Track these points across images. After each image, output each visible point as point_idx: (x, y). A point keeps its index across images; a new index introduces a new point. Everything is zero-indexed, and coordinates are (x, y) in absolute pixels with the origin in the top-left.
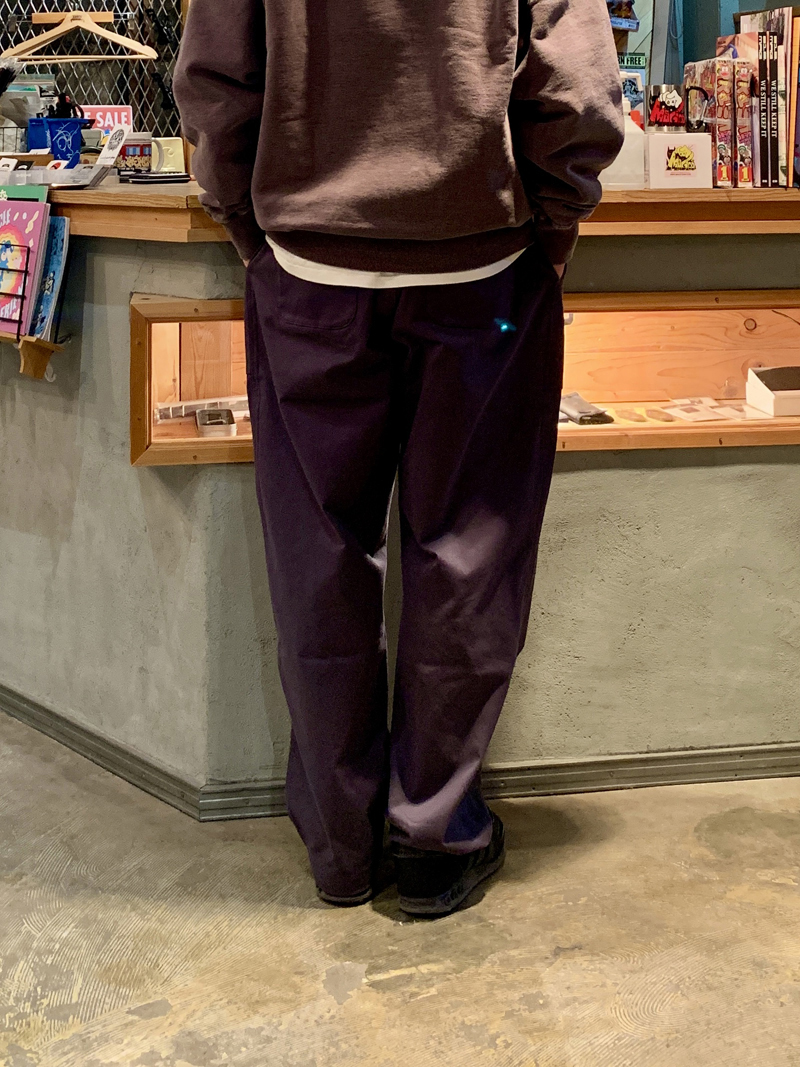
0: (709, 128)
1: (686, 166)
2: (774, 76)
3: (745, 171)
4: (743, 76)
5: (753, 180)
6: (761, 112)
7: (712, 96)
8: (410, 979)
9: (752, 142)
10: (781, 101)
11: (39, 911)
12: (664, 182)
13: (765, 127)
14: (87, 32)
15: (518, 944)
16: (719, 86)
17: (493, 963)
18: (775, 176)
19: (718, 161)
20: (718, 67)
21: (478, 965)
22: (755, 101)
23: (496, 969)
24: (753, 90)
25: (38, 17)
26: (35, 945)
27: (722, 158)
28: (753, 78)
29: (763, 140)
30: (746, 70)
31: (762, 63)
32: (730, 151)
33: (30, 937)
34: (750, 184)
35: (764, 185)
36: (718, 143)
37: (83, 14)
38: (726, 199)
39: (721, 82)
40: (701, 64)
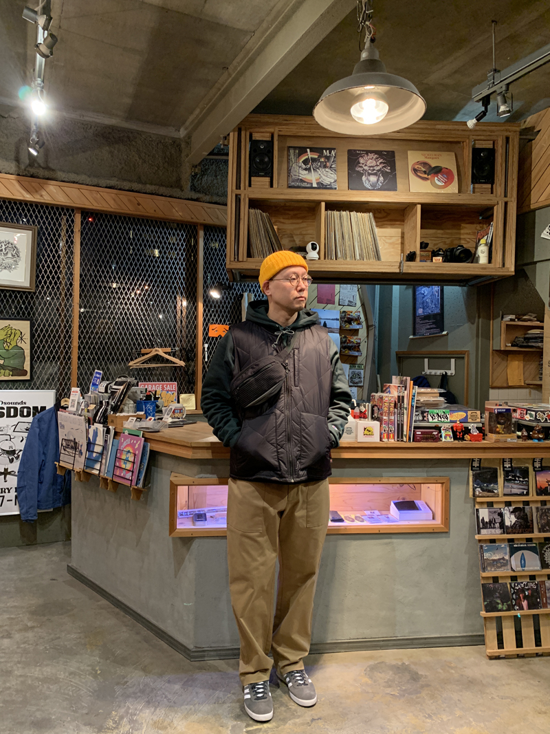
0: (380, 420)
1: (371, 434)
2: (403, 402)
3: (391, 435)
4: (392, 401)
6: (398, 414)
7: (382, 408)
8: (261, 729)
9: (394, 424)
10: (405, 411)
11: (132, 697)
12: (362, 439)
13: (399, 420)
14: (161, 356)
15: (299, 717)
16: (384, 405)
17: (290, 724)
18: (402, 437)
20: (383, 396)
21: (285, 725)
22: (396, 410)
23: (291, 727)
24: (395, 406)
25: (143, 351)
26: (130, 711)
27: (384, 431)
28: (395, 402)
29: (398, 425)
31: (399, 397)
33: (129, 708)
34: (393, 440)
35: (398, 441)
37: (160, 349)
39: (385, 403)
40: (377, 395)
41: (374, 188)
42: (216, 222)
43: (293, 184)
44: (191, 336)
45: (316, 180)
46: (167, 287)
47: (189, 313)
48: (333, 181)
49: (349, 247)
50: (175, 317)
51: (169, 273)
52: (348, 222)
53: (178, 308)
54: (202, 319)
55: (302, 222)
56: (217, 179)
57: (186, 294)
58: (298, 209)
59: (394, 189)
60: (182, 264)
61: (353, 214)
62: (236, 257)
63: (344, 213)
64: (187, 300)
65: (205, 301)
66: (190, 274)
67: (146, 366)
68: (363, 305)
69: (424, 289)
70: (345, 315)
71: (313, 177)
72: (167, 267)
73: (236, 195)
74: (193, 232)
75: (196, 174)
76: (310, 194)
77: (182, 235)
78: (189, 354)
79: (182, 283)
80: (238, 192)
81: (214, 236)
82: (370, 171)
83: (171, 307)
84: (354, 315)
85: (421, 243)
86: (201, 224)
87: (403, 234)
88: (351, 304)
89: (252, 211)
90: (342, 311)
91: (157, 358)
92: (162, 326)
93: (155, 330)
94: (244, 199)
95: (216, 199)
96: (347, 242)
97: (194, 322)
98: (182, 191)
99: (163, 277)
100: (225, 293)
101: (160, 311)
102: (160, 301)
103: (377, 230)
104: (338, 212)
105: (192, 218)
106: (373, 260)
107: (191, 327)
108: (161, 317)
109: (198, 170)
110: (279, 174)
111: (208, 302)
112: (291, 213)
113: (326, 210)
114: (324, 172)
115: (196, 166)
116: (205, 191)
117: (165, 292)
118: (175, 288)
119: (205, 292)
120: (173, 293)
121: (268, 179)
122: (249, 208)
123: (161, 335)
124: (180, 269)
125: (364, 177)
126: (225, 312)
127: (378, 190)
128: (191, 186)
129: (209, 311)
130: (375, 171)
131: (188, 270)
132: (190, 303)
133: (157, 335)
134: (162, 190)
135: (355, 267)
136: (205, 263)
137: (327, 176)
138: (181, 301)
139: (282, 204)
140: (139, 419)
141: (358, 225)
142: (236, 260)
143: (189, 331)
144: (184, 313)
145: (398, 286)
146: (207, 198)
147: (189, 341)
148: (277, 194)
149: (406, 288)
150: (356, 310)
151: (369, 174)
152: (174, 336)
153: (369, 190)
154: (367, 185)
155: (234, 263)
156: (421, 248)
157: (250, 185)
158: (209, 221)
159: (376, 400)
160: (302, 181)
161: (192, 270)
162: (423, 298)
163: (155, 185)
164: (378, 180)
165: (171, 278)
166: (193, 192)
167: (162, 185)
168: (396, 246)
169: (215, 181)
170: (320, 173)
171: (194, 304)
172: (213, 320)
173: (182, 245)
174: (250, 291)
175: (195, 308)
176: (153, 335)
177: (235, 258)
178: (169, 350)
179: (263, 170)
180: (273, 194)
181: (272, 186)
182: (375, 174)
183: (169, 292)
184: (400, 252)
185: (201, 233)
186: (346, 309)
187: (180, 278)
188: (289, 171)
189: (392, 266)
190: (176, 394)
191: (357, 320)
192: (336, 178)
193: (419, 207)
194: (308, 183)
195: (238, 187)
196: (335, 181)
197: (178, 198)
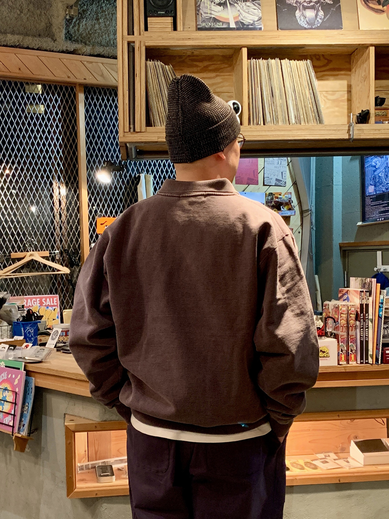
0: (336, 336)
1: (325, 356)
2: (367, 311)
3: (353, 356)
4: (352, 311)
5: (356, 360)
6: (360, 328)
7: (338, 321)
9: (356, 342)
10: (370, 323)
13: (362, 336)
14: (36, 261)
16: (341, 317)
18: (367, 359)
19: (340, 353)
20: (340, 308)
22: (358, 323)
24: (357, 318)
25: (14, 255)
27: (342, 351)
28: (357, 312)
29: (361, 342)
30: (354, 309)
31: (362, 305)
32: (346, 348)
34: (355, 362)
35: (362, 363)
36: (340, 344)
37: (35, 253)
38: (344, 371)
39: (342, 315)
40: (332, 304)
41: (312, 26)
42: (100, 81)
43: (204, 24)
44: (74, 234)
45: (234, 18)
46: (39, 170)
47: (70, 203)
48: (256, 19)
49: (281, 107)
50: (52, 209)
51: (41, 151)
52: (278, 73)
53: (55, 198)
54: (88, 212)
55: (217, 76)
56: (99, 24)
57: (65, 179)
58: (210, 58)
59: (339, 26)
60: (58, 139)
61: (285, 62)
62: (132, 126)
63: (273, 60)
64: (67, 186)
65: (90, 187)
66: (69, 153)
67: (19, 275)
68: (295, 184)
69: (376, 159)
70: (272, 199)
71: (229, 15)
72: (38, 144)
73: (129, 43)
74: (70, 96)
75: (72, 18)
76: (226, 37)
77: (56, 101)
78: (72, 258)
79: (59, 165)
80: (131, 38)
81: (98, 99)
82: (305, 4)
83: (46, 197)
84: (284, 198)
85: (376, 98)
86: (81, 85)
87: (350, 87)
88: (279, 183)
89: (150, 63)
90: (267, 193)
91: (32, 265)
92: (35, 222)
93: (27, 227)
94: (140, 48)
95: (99, 50)
96: (278, 101)
97: (76, 216)
98: (55, 41)
99: (33, 157)
100: (115, 176)
101: (32, 202)
102: (31, 189)
103: (316, 83)
104: (265, 61)
105: (69, 77)
106: (313, 124)
107: (74, 222)
108: (33, 209)
109: (75, 12)
110: (184, 12)
111: (94, 188)
112: (201, 65)
113: (249, 58)
114: (245, 7)
115: (71, 7)
116: (84, 41)
117: (37, 177)
118: (50, 171)
119: (89, 175)
120: (48, 177)
121: (169, 20)
122: (146, 60)
123: (35, 234)
124: (55, 145)
125: (297, 12)
126: (116, 200)
127: (318, 28)
128: (66, 34)
129: (95, 200)
130: (312, 4)
131: (66, 146)
132: (70, 190)
133: (30, 235)
134: (28, 41)
135: (290, 133)
136: (88, 136)
137: (248, 13)
138: (59, 187)
139: (189, 53)
140: (13, 346)
141: (292, 77)
142: (132, 130)
143: (71, 228)
144: (63, 205)
145: (341, 157)
146: (88, 49)
147: (72, 241)
148: (183, 39)
149: (351, 160)
150: (286, 191)
151: (305, 8)
152: (52, 235)
153: (305, 29)
154: (303, 23)
155: (129, 135)
156: (376, 105)
157: (146, 29)
158: (90, 80)
159: (330, 310)
160: (215, 20)
161: (71, 146)
162: (374, 171)
163: (17, 34)
164: (316, 15)
165: (44, 158)
166: (69, 42)
167: (27, 35)
168: (342, 103)
169: (97, 26)
170: (238, 8)
171: (75, 192)
172: (101, 211)
173: (57, 114)
174: (148, 171)
175: (78, 197)
176: (24, 234)
177: (130, 128)
178: (47, 253)
179: (161, 8)
180: (179, 40)
181: (175, 29)
182: (313, 7)
183: (42, 177)
184: (346, 111)
185: (81, 97)
186: (273, 190)
187: (56, 158)
188: (197, 8)
189: (339, 130)
190: (58, 310)
191: (288, 203)
192: (261, 15)
193: (372, 50)
194: (223, 23)
195: (131, 32)
196: (260, 19)
197: (50, 51)
